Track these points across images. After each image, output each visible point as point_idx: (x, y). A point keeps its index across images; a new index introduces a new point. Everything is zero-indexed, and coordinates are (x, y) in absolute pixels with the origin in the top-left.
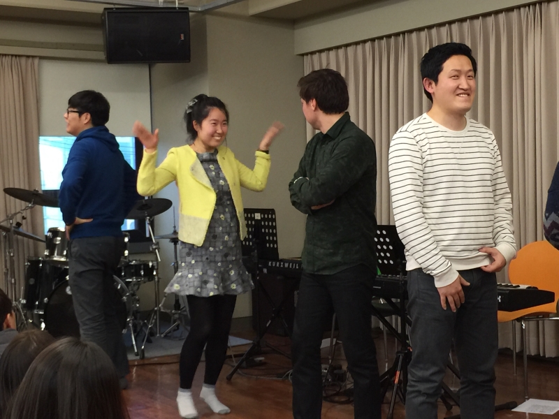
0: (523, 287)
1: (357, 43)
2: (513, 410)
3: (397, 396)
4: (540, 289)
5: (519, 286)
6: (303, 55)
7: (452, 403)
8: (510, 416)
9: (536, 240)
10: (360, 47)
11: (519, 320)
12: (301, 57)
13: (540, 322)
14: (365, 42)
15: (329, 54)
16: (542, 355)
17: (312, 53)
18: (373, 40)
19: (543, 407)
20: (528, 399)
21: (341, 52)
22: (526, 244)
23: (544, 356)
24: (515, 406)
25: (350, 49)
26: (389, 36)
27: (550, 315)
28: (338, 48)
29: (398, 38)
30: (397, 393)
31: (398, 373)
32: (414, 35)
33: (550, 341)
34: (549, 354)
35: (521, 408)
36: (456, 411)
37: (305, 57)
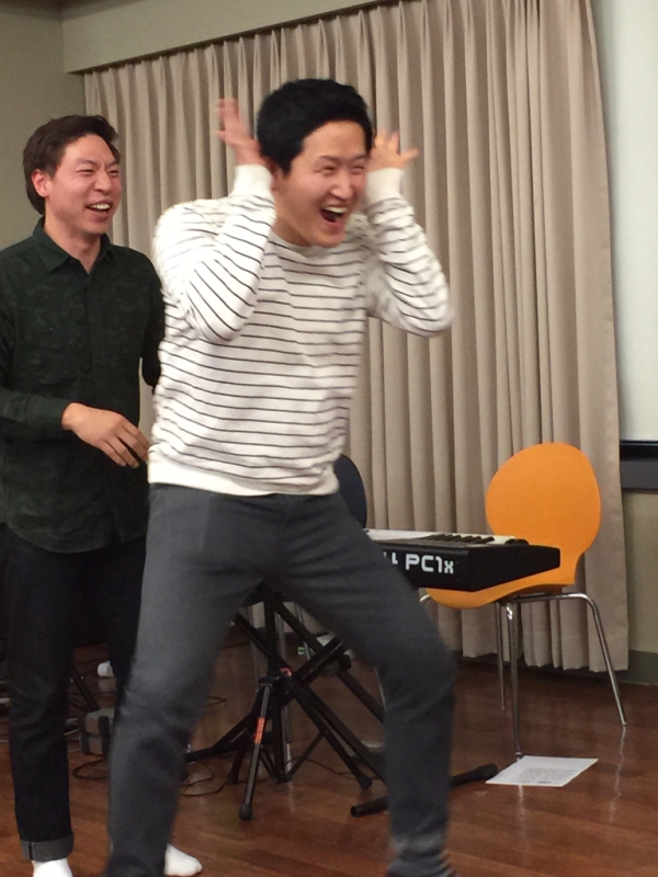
0: (500, 540)
1: (187, 49)
2: (489, 782)
3: (261, 763)
4: (531, 543)
5: (492, 539)
6: (81, 73)
7: (370, 774)
8: (481, 794)
10: (193, 57)
12: (78, 77)
13: (553, 604)
14: (202, 46)
15: (133, 70)
16: (556, 665)
17: (101, 69)
18: (218, 42)
19: (546, 771)
20: (521, 757)
21: (157, 66)
22: (521, 448)
23: (561, 667)
24: (494, 773)
25: (174, 61)
26: (249, 35)
27: (564, 590)
28: (150, 58)
29: (268, 37)
30: (260, 757)
31: (261, 722)
32: (298, 31)
33: (569, 637)
34: (571, 662)
35: (505, 778)
36: (378, 789)
37: (87, 77)
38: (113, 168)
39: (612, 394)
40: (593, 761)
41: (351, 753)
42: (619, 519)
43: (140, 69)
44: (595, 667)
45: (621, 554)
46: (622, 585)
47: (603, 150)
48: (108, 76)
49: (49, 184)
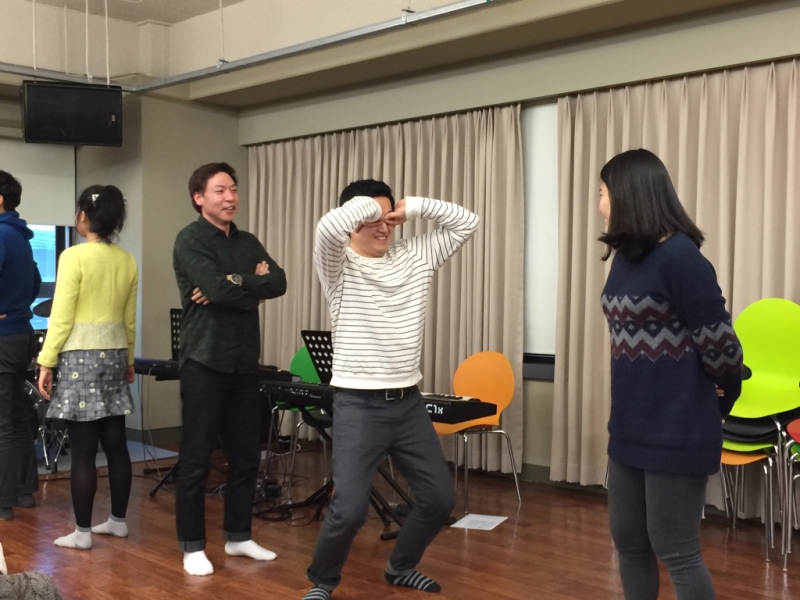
0: (466, 398)
1: (305, 137)
2: (452, 526)
4: (482, 401)
5: (462, 398)
6: (247, 146)
8: (448, 532)
9: (482, 350)
10: (308, 141)
11: (462, 432)
12: (245, 148)
13: (483, 435)
14: (314, 136)
15: (275, 146)
16: (483, 468)
17: (258, 145)
18: (322, 135)
19: (481, 522)
20: (468, 515)
21: (288, 145)
22: (472, 355)
23: (486, 470)
24: (454, 522)
25: (298, 143)
26: (339, 132)
27: (493, 428)
28: (285, 140)
29: (349, 134)
32: (365, 132)
33: (492, 454)
34: (492, 467)
35: (460, 524)
36: (394, 527)
37: (250, 149)
38: (234, 188)
39: (520, 328)
40: (506, 518)
41: (381, 507)
42: (521, 393)
43: (279, 146)
44: (505, 470)
45: (521, 412)
46: (521, 428)
47: (523, 202)
48: (261, 149)
49: (202, 199)
